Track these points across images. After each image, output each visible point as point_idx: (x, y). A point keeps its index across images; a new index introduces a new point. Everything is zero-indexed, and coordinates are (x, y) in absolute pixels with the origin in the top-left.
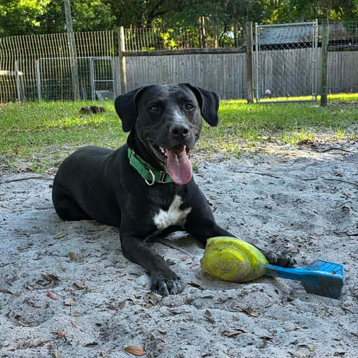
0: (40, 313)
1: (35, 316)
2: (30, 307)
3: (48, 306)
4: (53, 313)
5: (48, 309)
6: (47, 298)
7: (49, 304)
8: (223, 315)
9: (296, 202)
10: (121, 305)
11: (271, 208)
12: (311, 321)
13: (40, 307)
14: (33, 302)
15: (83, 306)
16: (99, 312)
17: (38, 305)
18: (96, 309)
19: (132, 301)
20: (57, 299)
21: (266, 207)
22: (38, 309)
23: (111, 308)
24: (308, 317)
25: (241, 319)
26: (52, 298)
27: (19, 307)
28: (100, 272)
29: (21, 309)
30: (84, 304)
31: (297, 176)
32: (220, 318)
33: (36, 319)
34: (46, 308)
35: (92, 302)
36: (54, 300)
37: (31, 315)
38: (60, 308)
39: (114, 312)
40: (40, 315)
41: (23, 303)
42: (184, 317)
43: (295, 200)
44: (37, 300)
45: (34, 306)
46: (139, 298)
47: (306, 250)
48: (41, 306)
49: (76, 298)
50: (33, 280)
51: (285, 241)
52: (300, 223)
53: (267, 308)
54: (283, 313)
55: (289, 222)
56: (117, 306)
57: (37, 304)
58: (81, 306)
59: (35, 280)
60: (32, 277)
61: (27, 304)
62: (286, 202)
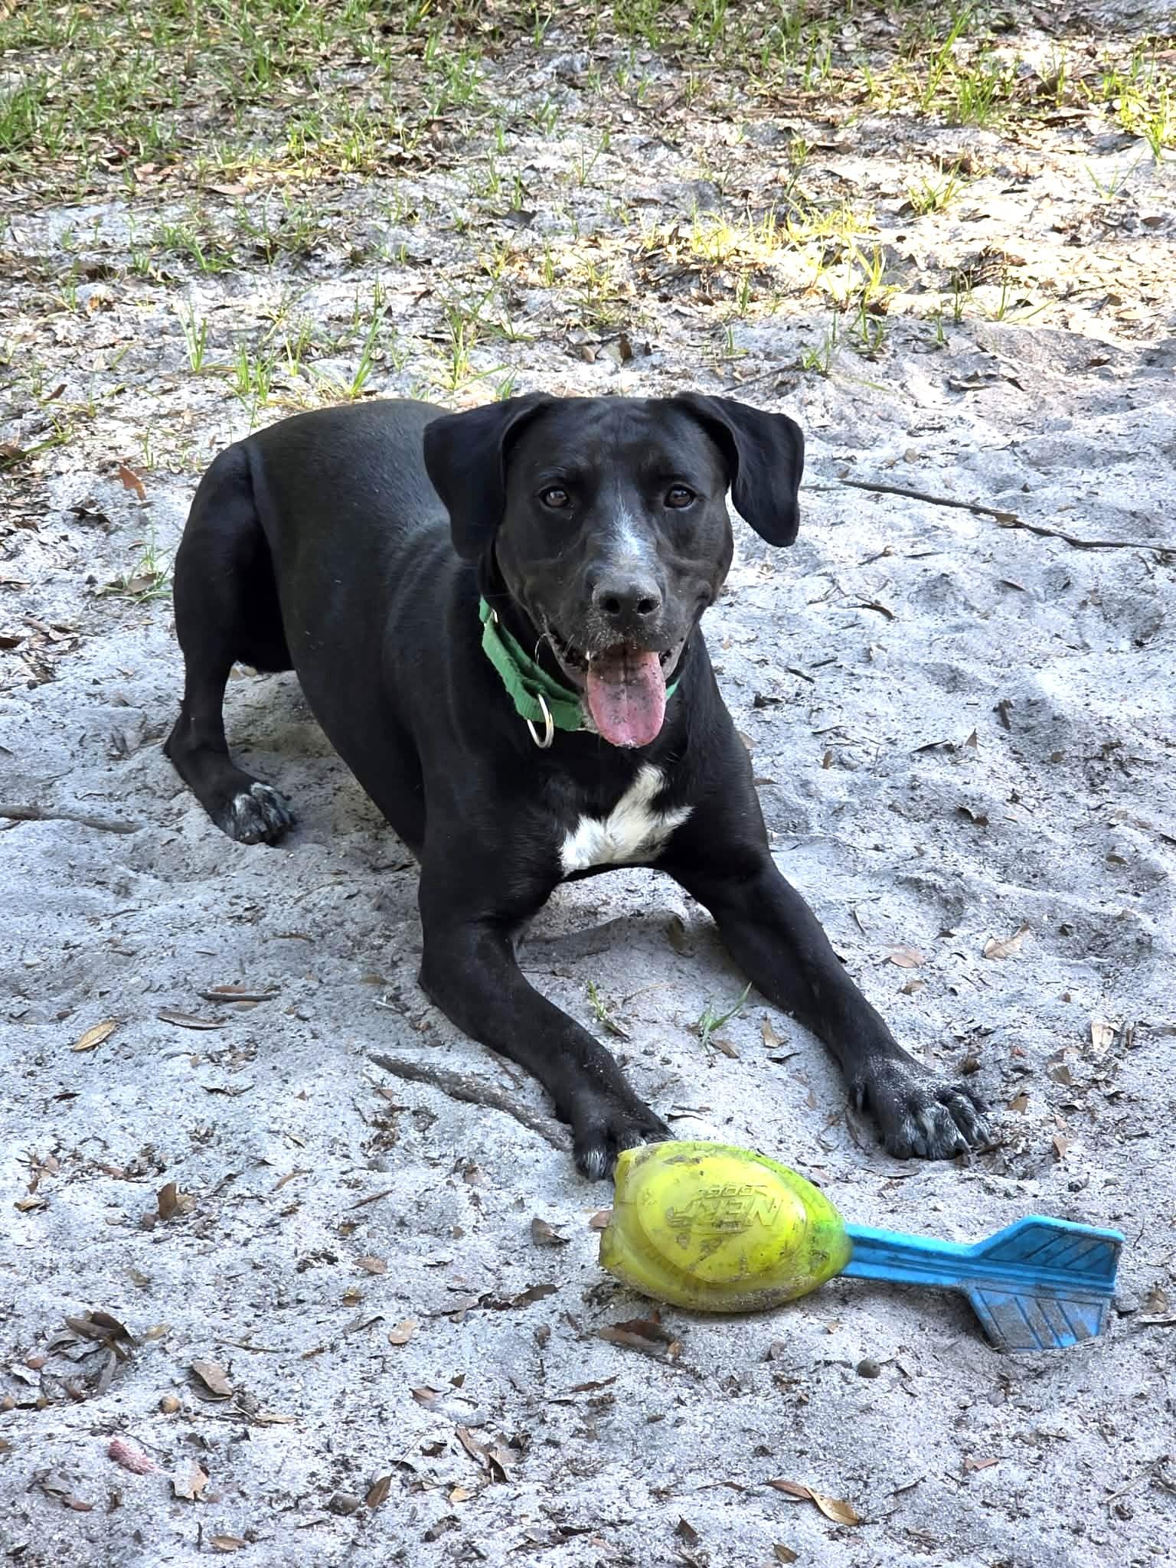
0: (94, 1533)
1: (75, 1543)
2: (54, 1506)
3: (115, 1503)
4: (138, 1537)
5: (117, 1516)
6: (111, 1464)
7: (121, 1495)
8: (741, 1539)
9: (1101, 759)
10: (376, 1492)
11: (982, 821)
12: (1053, 1556)
13: (88, 1509)
14: (62, 1485)
15: (241, 1502)
16: (299, 1534)
17: (82, 1500)
18: (290, 1519)
19: (413, 1471)
20: (146, 1471)
21: (963, 813)
22: (83, 1514)
23: (338, 1508)
24: (1045, 1539)
25: (804, 1555)
26: (127, 1466)
27: (18, 1511)
28: (279, 1294)
29: (25, 1517)
30: (243, 1494)
31: (1134, 514)
32: (731, 1550)
33: (79, 1556)
34: (110, 1511)
35: (271, 1487)
36: (134, 1477)
37: (63, 1541)
38: (162, 1510)
39: (348, 1524)
40: (92, 1541)
41: (29, 1490)
42: (603, 1552)
43: (1096, 750)
44: (76, 1478)
45: (67, 1505)
46: (436, 1450)
47: (1095, 1129)
48: (91, 1501)
49: (210, 1457)
50: (37, 1337)
51: (1015, 1070)
52: (1097, 924)
53: (901, 1497)
54: (960, 1515)
55: (1052, 917)
56: (360, 1497)
57: (79, 1495)
58: (233, 1501)
59: (43, 1336)
60: (30, 1325)
61: (42, 1497)
62: (1056, 758)
